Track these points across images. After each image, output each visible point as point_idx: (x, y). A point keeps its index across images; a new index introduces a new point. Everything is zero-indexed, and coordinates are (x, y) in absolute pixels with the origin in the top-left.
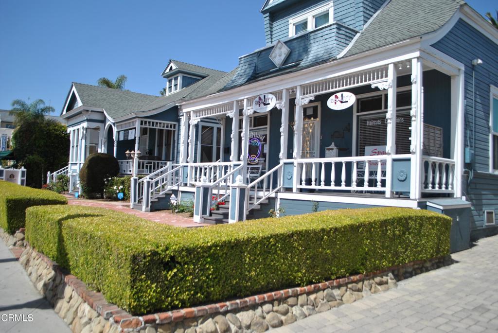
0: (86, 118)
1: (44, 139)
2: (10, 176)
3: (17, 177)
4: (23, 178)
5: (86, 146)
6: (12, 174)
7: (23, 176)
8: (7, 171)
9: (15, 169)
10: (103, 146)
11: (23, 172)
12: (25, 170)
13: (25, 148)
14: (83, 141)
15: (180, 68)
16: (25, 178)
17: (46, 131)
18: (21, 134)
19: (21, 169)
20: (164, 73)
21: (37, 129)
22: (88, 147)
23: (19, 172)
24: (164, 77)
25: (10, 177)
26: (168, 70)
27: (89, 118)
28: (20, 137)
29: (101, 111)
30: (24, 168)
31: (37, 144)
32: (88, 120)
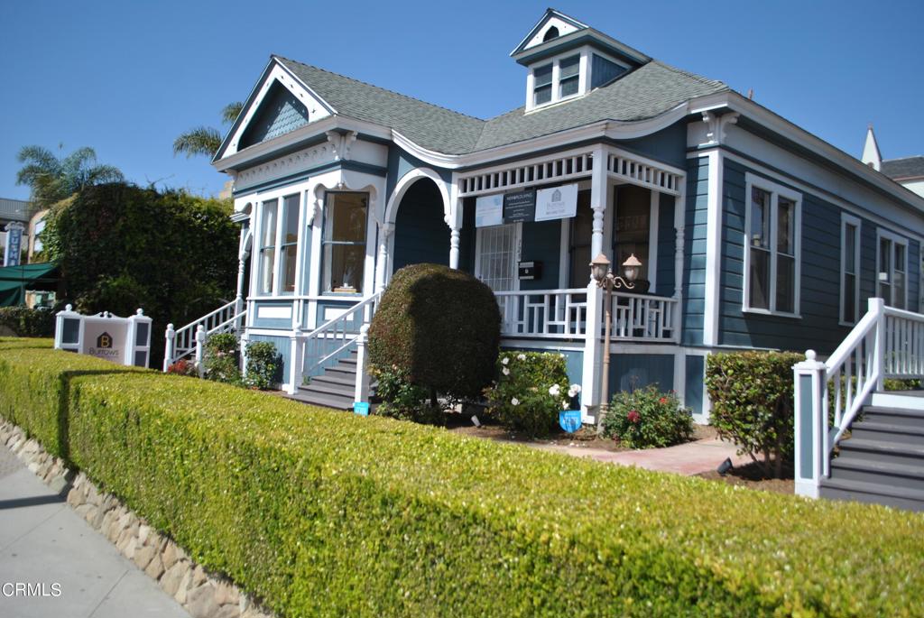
0: (337, 159)
1: (146, 231)
2: (99, 339)
3: (123, 342)
4: (141, 348)
5: (323, 247)
6: (105, 334)
7: (140, 340)
8: (88, 324)
9: (115, 318)
10: (382, 247)
11: (141, 327)
12: (148, 319)
13: (94, 255)
14: (317, 231)
15: (593, 30)
16: (147, 348)
17: (153, 209)
18: (85, 215)
19: (132, 318)
20: (521, 50)
21: (130, 203)
22: (329, 249)
23: (127, 325)
24: (519, 62)
25: (99, 345)
26: (538, 39)
27: (347, 158)
28: (80, 224)
29: (386, 137)
30: (144, 314)
31: (128, 247)
32: (347, 165)
